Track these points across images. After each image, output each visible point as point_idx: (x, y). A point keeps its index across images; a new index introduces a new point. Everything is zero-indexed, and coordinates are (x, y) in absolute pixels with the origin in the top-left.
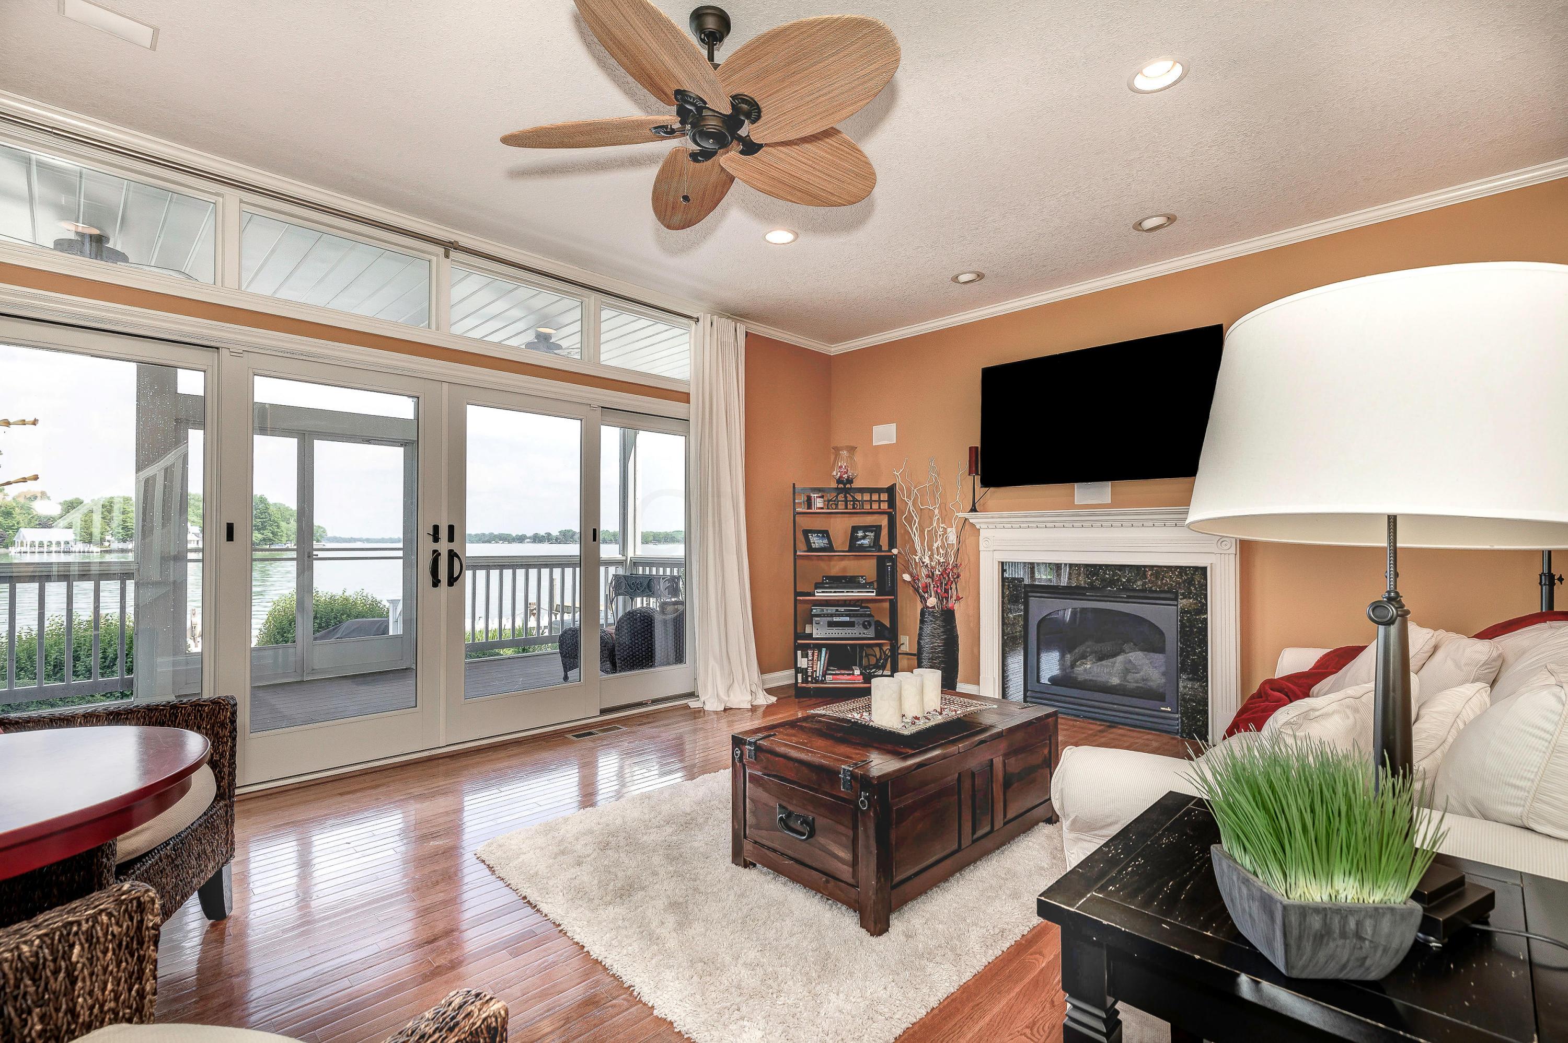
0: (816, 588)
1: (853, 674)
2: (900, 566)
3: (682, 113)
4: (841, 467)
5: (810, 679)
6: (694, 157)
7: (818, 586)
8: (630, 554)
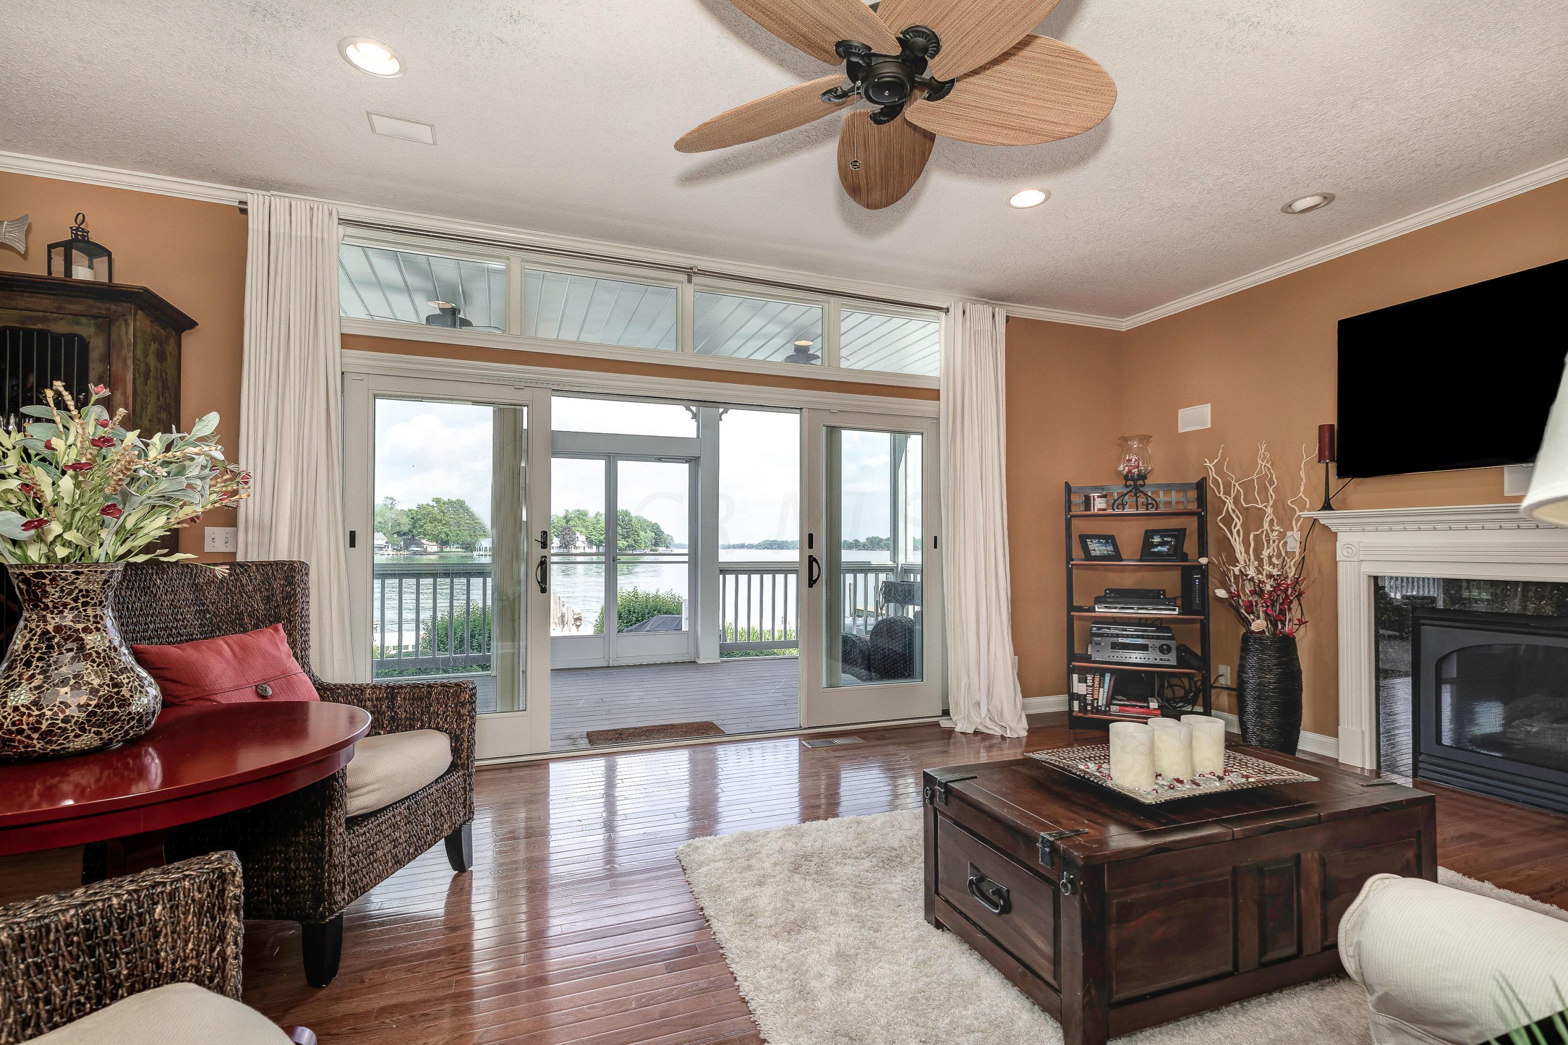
0: (1096, 603)
1: (1148, 707)
2: (1213, 580)
3: (853, 72)
4: (1130, 460)
5: (1089, 708)
6: (876, 119)
7: (1099, 600)
8: (901, 560)
